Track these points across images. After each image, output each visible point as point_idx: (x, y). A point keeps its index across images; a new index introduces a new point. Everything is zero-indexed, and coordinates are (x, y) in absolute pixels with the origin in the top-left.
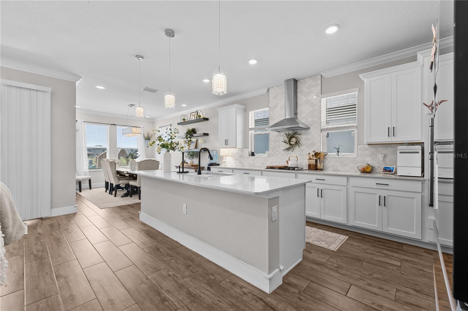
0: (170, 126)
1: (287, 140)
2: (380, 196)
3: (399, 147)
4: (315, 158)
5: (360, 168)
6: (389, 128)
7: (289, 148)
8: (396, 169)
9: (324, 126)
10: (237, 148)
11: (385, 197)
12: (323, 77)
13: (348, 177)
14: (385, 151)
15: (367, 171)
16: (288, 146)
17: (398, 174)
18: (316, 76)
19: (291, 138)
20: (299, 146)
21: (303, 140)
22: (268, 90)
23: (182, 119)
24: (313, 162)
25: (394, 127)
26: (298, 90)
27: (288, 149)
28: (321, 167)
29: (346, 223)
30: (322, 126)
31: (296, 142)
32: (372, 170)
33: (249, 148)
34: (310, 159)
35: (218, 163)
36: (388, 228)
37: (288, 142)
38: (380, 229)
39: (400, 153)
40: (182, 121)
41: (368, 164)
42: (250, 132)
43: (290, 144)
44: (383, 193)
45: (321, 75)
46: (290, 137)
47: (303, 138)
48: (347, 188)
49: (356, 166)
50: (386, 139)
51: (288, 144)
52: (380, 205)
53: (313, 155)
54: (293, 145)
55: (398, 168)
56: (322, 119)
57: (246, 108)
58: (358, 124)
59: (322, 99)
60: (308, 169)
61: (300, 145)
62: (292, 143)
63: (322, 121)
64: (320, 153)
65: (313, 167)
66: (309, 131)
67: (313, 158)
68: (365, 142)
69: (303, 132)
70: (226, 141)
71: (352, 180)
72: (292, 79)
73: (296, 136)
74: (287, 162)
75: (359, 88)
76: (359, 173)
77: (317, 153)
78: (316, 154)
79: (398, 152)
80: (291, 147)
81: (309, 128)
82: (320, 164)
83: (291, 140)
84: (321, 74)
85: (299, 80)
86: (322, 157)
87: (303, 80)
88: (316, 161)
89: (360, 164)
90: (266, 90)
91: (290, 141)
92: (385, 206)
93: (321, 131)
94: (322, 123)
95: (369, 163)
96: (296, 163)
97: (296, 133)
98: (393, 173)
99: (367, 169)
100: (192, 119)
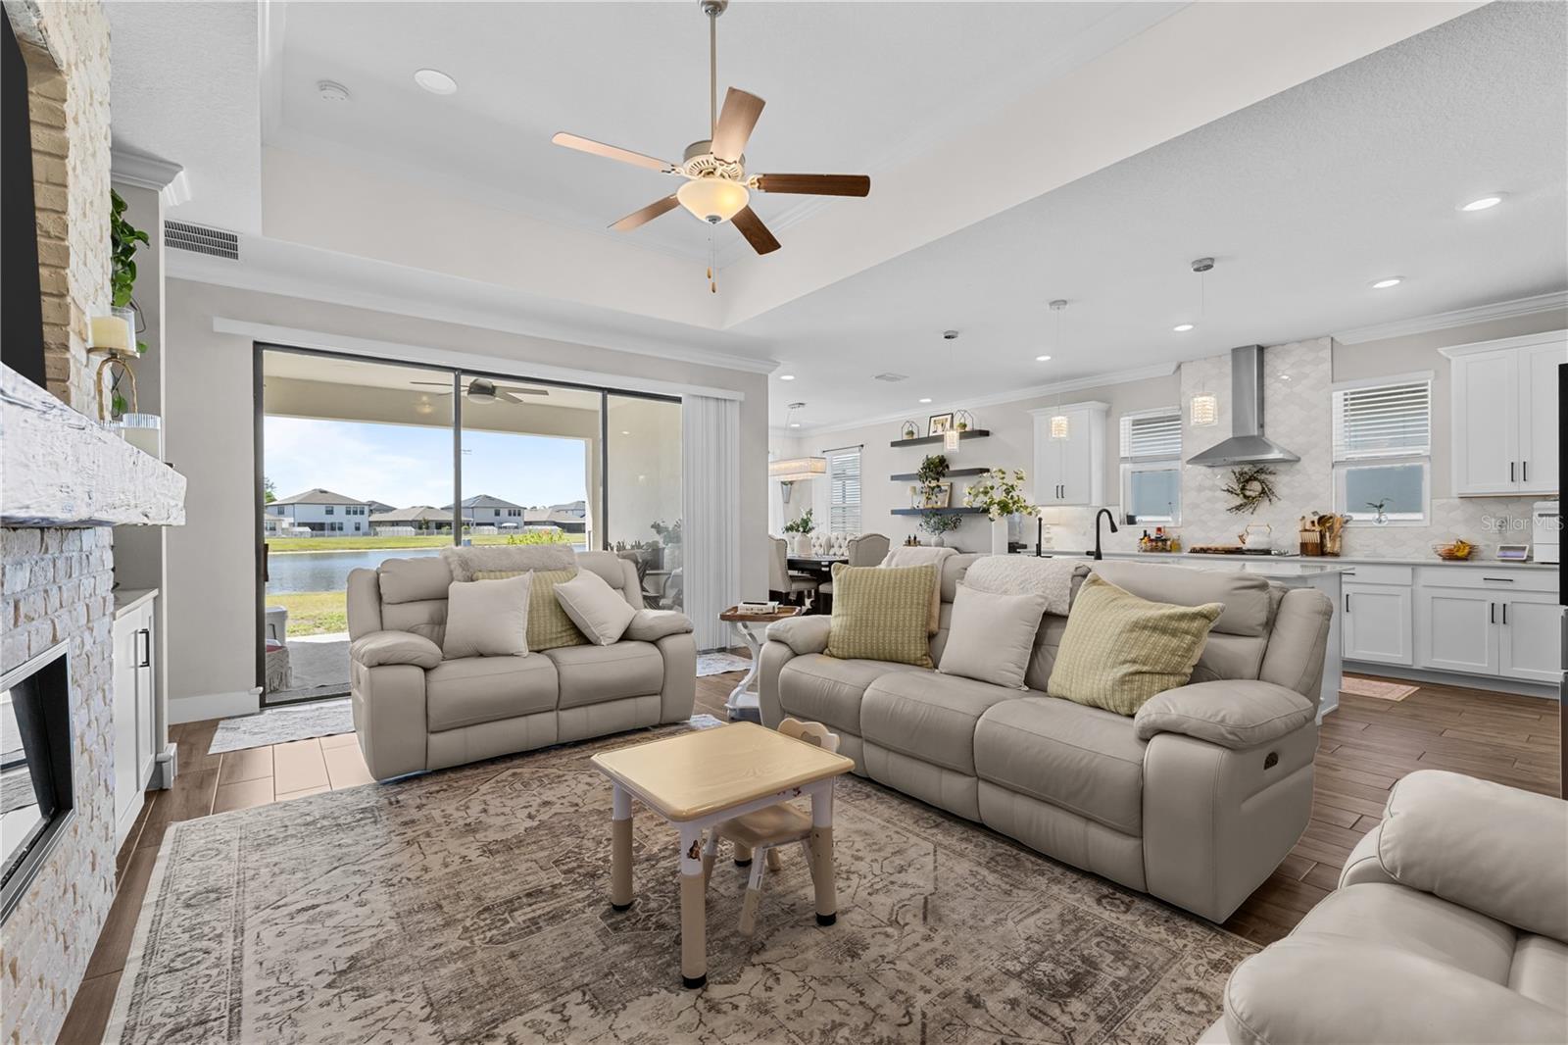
0: (857, 449)
1: (1236, 487)
2: (1493, 604)
3: (1539, 504)
4: (1317, 528)
5: (1441, 550)
6: (1512, 464)
7: (1241, 505)
8: (1531, 551)
9: (1341, 453)
10: (1093, 505)
11: (1504, 605)
12: (1337, 342)
13: (1414, 566)
14: (1502, 511)
15: (1459, 555)
16: (1238, 501)
17: (1535, 560)
18: (1317, 339)
19: (1247, 481)
20: (1270, 500)
21: (1281, 485)
22: (1179, 367)
23: (904, 433)
24: (1315, 537)
25: (1525, 463)
26: (1267, 370)
27: (1238, 508)
28: (1336, 549)
29: (1410, 663)
30: (1334, 454)
31: (1263, 492)
32: (1470, 553)
33: (1119, 505)
34: (1306, 530)
35: (1024, 543)
36: (1512, 666)
37: (1239, 492)
38: (1493, 671)
39: (1540, 515)
40: (905, 438)
41: (1461, 542)
42: (1122, 466)
43: (1245, 497)
44: (1500, 598)
45: (1332, 339)
46: (1245, 480)
47: (1281, 483)
48: (1412, 590)
49: (1430, 545)
50: (1506, 487)
51: (1238, 495)
52: (1493, 622)
53: (1313, 522)
54: (1253, 498)
55: (1535, 547)
56: (1334, 438)
57: (1110, 407)
58: (1431, 450)
59: (1334, 394)
60: (1299, 553)
61: (1274, 499)
62: (1248, 493)
63: (1334, 444)
64: (1331, 517)
65: (1315, 550)
66: (1298, 466)
67: (1313, 528)
68: (1455, 492)
69: (1280, 467)
70: (1060, 489)
71: (1425, 573)
72: (1253, 346)
73: (1262, 477)
74: (1241, 537)
75: (1436, 372)
76: (1439, 561)
77: (1324, 516)
78: (1322, 520)
79: (1536, 514)
80: (1248, 502)
81: (1298, 460)
82: (1333, 540)
83: (1248, 488)
84: (1332, 335)
85: (1267, 348)
86: (1337, 526)
87: (1281, 347)
88: (1322, 536)
89: (1436, 542)
90: (1174, 367)
91: (1243, 489)
92: (1504, 623)
93: (1333, 466)
94: (1334, 449)
95: (1462, 538)
96: (1267, 539)
97: (1261, 471)
98: (1524, 558)
99: (1458, 551)
100: (935, 432)
